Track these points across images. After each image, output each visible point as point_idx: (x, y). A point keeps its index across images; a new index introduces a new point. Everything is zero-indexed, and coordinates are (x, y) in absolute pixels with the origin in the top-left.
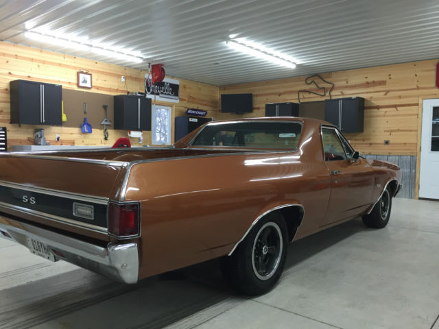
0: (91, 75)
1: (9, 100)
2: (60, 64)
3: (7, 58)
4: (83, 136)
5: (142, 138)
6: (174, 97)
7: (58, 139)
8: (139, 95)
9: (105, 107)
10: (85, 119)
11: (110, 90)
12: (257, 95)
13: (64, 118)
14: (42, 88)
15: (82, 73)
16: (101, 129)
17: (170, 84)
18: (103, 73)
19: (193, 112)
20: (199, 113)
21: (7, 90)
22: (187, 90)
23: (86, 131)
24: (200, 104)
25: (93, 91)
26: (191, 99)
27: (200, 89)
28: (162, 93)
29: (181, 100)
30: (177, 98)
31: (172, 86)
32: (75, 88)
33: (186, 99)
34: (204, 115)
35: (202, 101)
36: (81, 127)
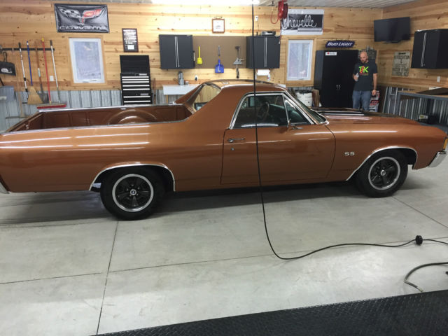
0: (224, 20)
1: (159, 50)
2: (197, 15)
3: (156, 17)
4: (218, 75)
5: (269, 76)
6: (316, 29)
7: (196, 79)
8: (267, 34)
9: (237, 48)
10: (219, 61)
11: (243, 31)
12: (416, 18)
13: (200, 61)
14: (176, 39)
15: (217, 19)
16: (233, 68)
17: (312, 15)
18: (236, 16)
19: (335, 44)
20: (343, 44)
21: (157, 42)
22: (335, 19)
23: (219, 71)
24: (353, 32)
25: (227, 34)
26: (340, 28)
27: (354, 15)
28: (301, 27)
29: (325, 31)
30: (320, 29)
31: (313, 17)
32: (211, 34)
33: (333, 29)
34: (349, 47)
35: (357, 28)
36: (215, 67)
